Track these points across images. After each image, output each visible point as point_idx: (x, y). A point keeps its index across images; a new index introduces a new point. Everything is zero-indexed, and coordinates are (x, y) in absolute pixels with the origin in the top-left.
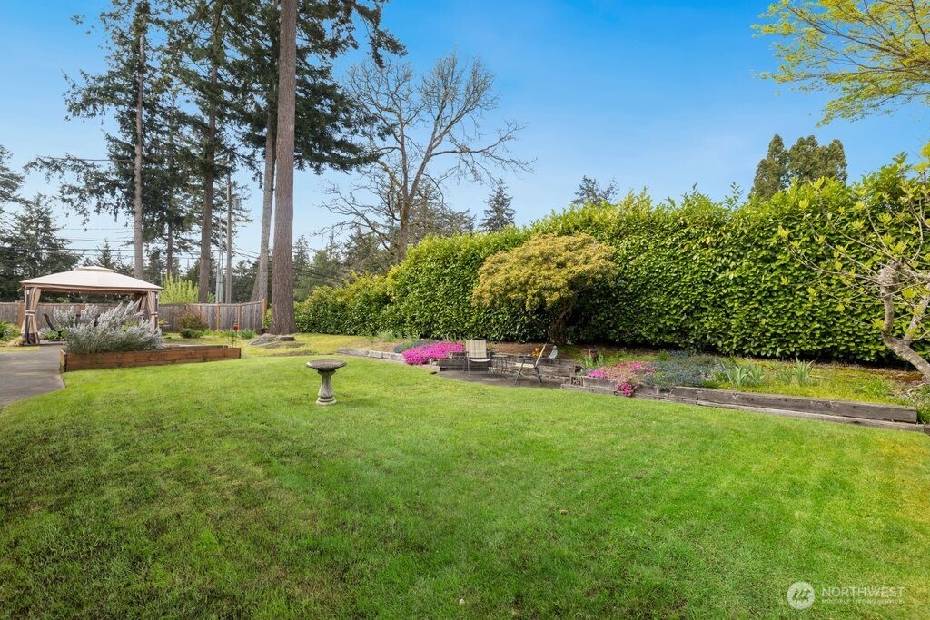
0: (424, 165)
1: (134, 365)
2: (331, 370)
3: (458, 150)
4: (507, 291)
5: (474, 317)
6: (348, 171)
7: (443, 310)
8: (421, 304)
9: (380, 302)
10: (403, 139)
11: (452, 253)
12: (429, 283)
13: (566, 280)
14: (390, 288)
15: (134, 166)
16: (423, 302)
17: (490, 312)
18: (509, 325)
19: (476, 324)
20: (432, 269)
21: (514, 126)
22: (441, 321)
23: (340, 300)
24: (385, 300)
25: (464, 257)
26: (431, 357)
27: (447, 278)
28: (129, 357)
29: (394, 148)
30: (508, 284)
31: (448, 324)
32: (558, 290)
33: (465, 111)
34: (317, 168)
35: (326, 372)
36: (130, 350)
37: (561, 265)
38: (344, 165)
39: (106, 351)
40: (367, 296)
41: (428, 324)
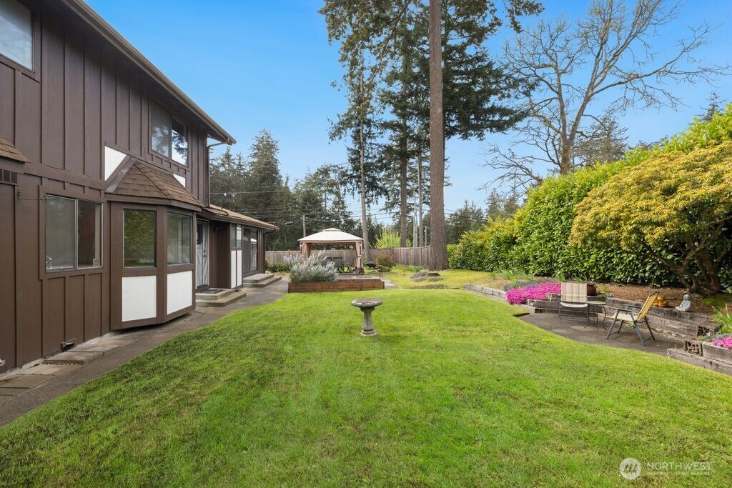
0: (583, 107)
1: (321, 290)
2: (371, 308)
3: (623, 80)
4: (598, 229)
5: (593, 257)
6: (505, 131)
7: (561, 249)
8: (541, 245)
9: (509, 243)
10: (560, 87)
11: (567, 191)
12: (546, 224)
13: (676, 209)
14: (516, 230)
15: (360, 163)
16: (542, 241)
17: (612, 251)
18: (637, 265)
19: (596, 264)
20: (549, 209)
21: (704, 29)
22: (560, 261)
23: (479, 242)
24: (512, 241)
25: (579, 193)
26: (529, 297)
27: (563, 218)
28: (319, 286)
29: (552, 99)
30: (597, 221)
31: (568, 263)
32: (660, 224)
33: (633, 36)
34: (480, 135)
35: (367, 309)
36: (319, 281)
37: (669, 192)
38: (500, 127)
39: (307, 281)
40: (498, 238)
41: (548, 263)
